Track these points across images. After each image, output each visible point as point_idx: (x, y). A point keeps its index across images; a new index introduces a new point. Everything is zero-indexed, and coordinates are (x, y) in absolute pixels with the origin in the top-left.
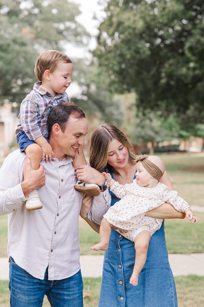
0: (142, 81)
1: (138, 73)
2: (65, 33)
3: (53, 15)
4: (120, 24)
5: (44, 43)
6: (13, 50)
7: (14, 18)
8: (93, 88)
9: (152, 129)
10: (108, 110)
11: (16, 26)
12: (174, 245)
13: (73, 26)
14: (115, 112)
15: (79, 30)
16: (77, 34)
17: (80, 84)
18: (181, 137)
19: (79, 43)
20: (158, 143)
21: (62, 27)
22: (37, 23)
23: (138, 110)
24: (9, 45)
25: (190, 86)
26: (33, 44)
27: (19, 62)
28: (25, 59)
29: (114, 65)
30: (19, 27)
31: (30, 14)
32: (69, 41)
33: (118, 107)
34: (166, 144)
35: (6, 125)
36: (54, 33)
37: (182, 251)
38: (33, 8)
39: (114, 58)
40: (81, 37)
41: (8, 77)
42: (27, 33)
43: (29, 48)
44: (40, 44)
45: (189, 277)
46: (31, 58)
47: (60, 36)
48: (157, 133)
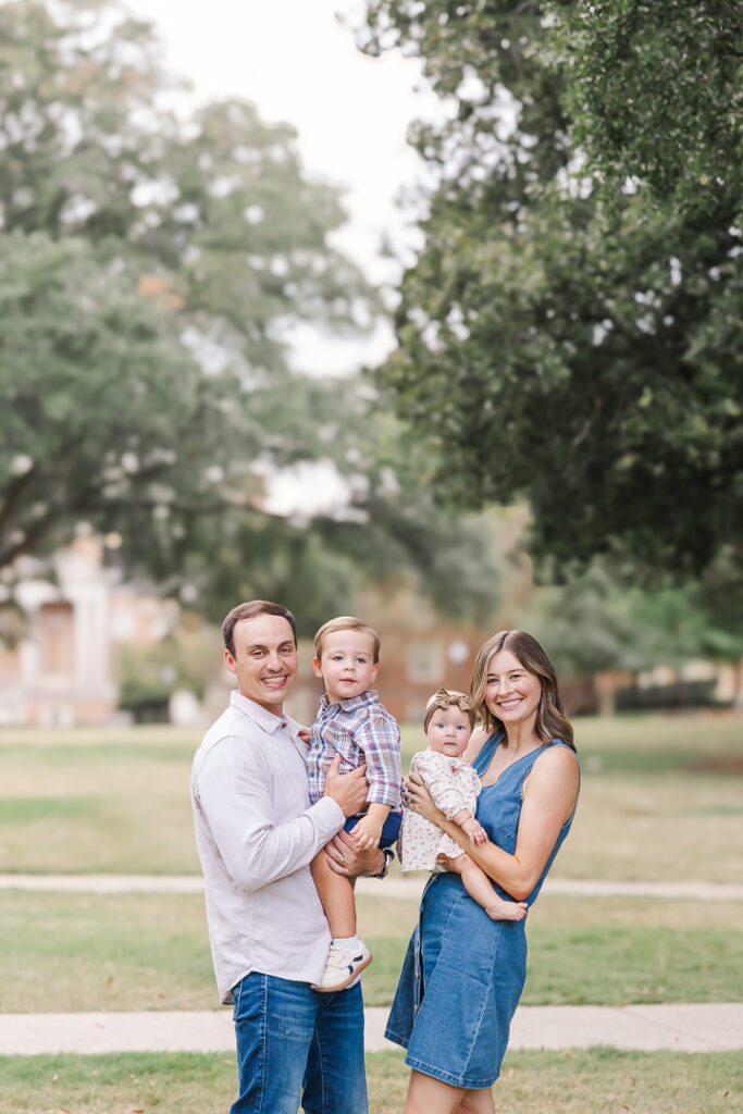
0: (549, 466)
1: (532, 441)
2: (291, 289)
3: (247, 227)
4: (465, 278)
5: (218, 323)
6: (108, 354)
7: (111, 241)
8: (390, 483)
9: (609, 625)
10: (444, 559)
11: (118, 265)
12: (587, 983)
13: (319, 264)
14: (470, 567)
15: (342, 277)
16: (332, 293)
17: (345, 469)
18: (710, 652)
19: (341, 324)
20: (635, 673)
21: (279, 266)
22: (193, 256)
23: (539, 564)
24: (92, 337)
25: (716, 481)
26: (175, 331)
27: (131, 396)
28: (150, 383)
29: (446, 416)
30: (126, 272)
31: (169, 225)
32: (306, 317)
33: (478, 548)
34: (662, 676)
35: (82, 614)
36: (254, 289)
37: (604, 998)
38: (178, 203)
39: (447, 391)
40: (349, 300)
41: (90, 448)
42: (156, 291)
43: (163, 347)
44: (202, 330)
45: (591, 1051)
46: (170, 380)
47: (275, 302)
48: (625, 638)
